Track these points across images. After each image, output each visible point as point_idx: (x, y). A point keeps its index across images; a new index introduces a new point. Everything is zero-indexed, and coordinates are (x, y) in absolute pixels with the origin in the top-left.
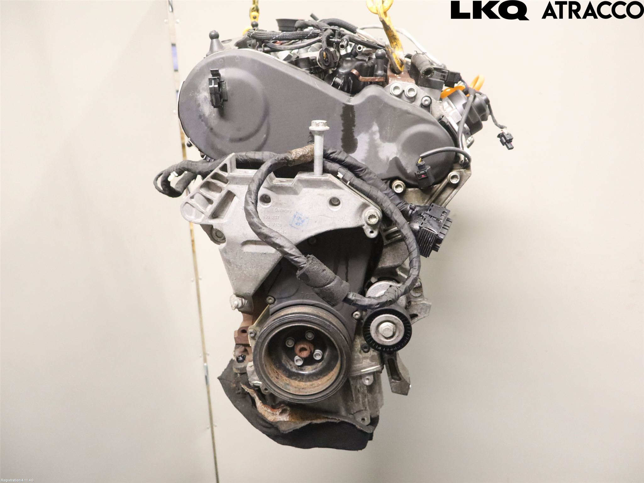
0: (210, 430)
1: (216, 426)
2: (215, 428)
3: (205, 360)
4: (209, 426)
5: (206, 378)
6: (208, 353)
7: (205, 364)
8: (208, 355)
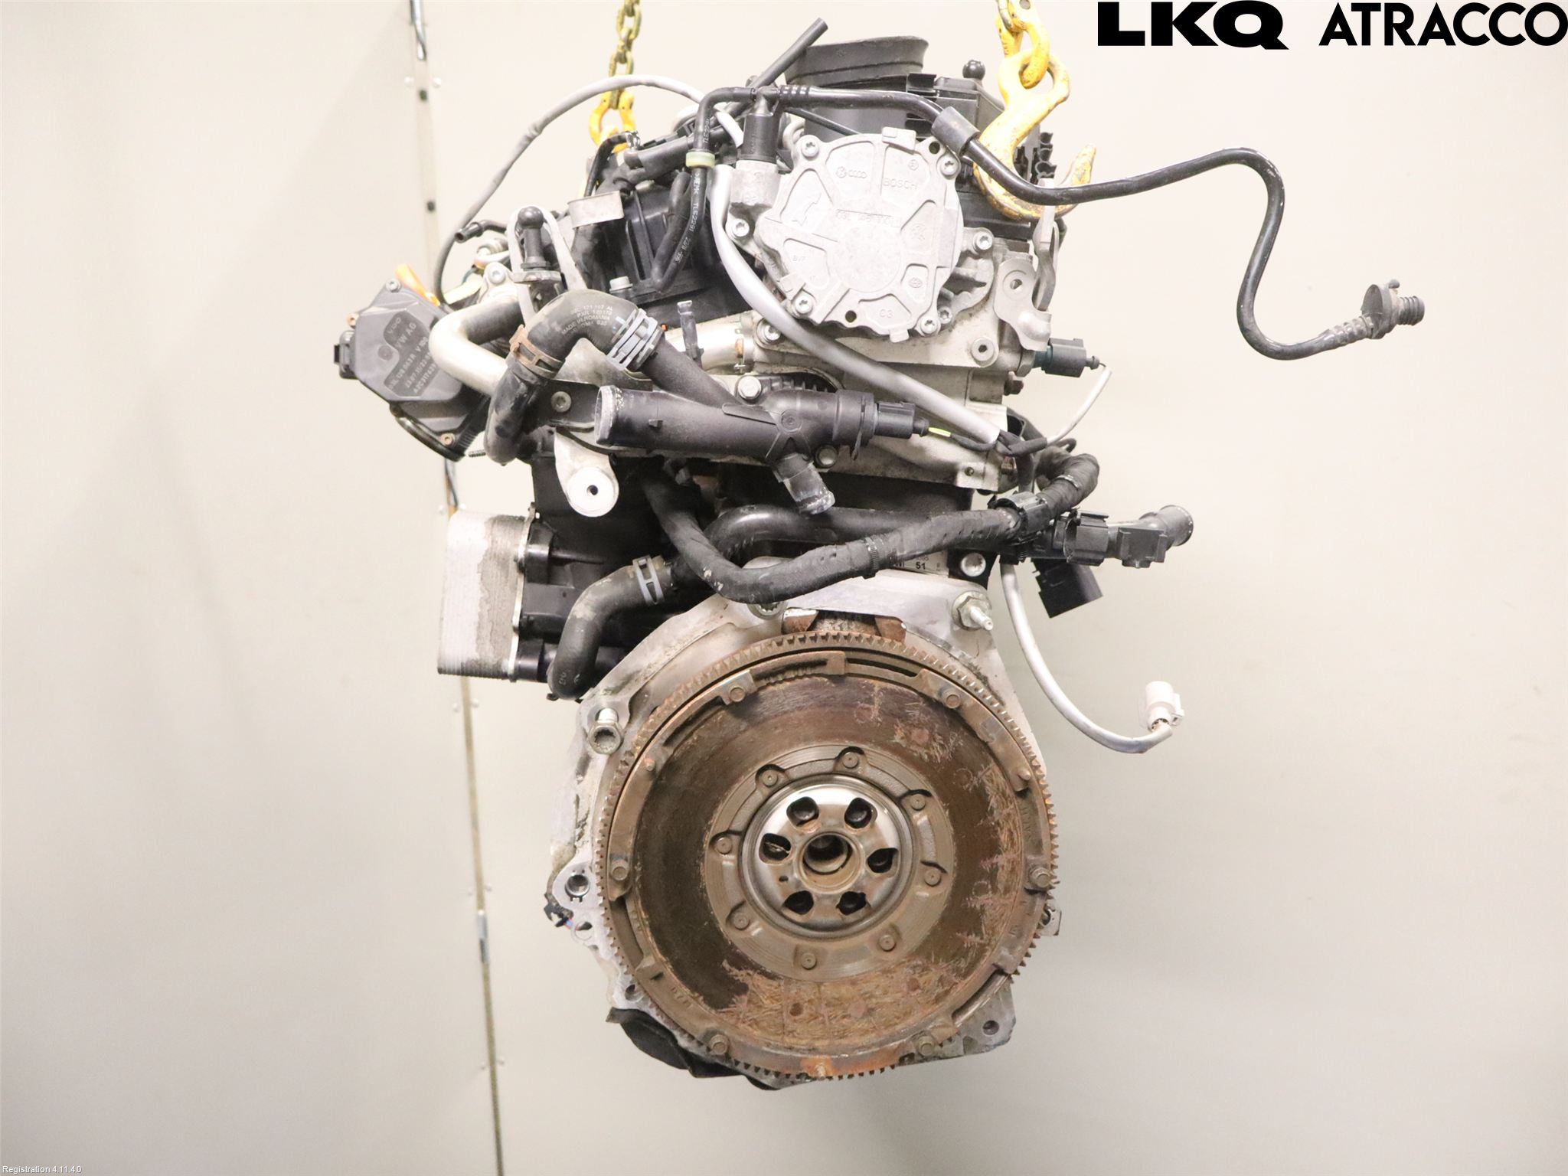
0: (487, 1074)
1: (502, 1063)
2: (499, 1069)
3: (481, 903)
4: (484, 1061)
5: (483, 945)
6: (489, 885)
7: (481, 912)
8: (490, 890)
